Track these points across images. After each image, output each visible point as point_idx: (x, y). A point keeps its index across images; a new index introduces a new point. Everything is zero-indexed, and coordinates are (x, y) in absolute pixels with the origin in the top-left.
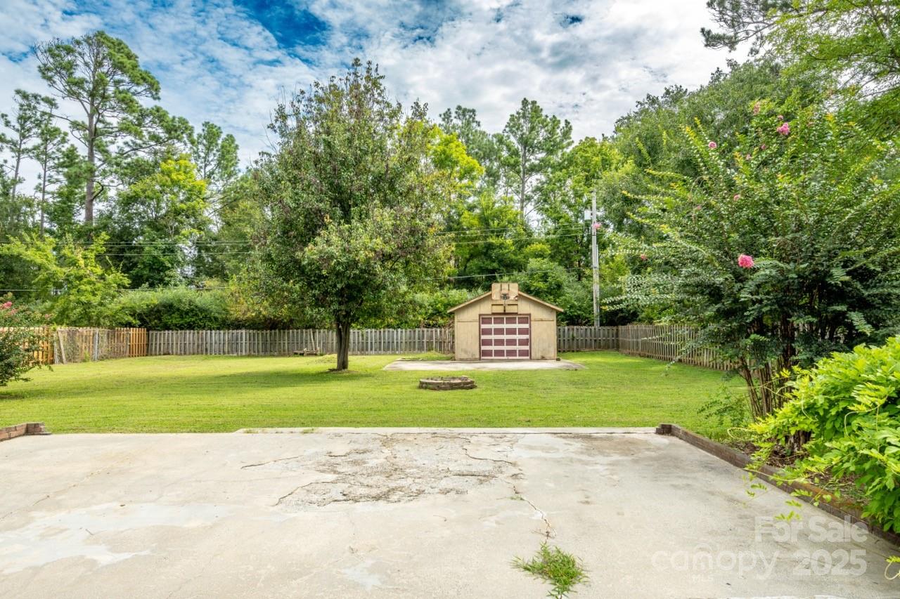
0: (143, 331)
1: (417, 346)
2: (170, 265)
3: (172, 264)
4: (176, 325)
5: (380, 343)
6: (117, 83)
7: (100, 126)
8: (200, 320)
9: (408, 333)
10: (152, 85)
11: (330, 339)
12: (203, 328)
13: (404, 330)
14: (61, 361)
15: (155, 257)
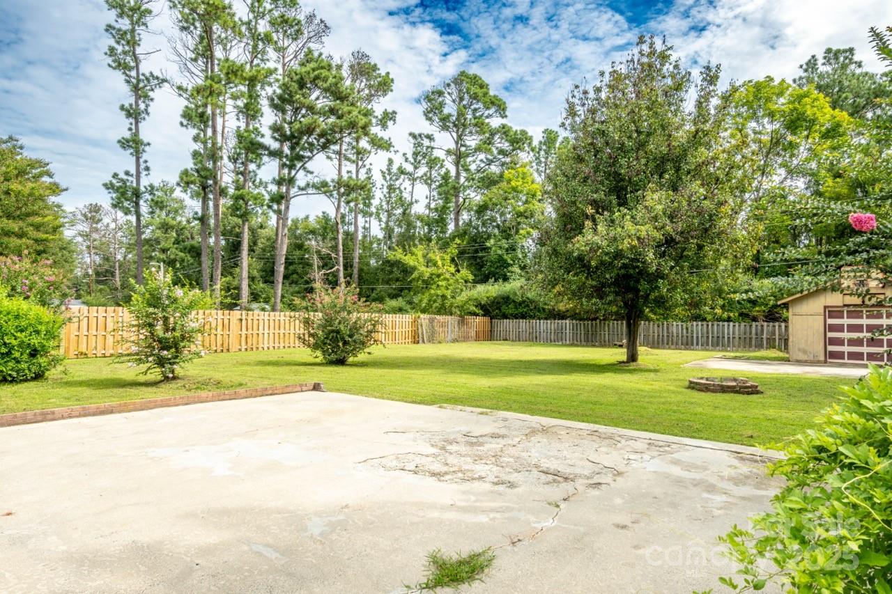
0: (487, 319)
1: (753, 343)
2: (511, 262)
3: (514, 261)
4: (511, 315)
5: (708, 337)
6: (475, 110)
7: (463, 149)
8: (531, 310)
9: (742, 327)
10: (499, 106)
11: (651, 331)
12: (534, 318)
13: (737, 324)
14: (423, 342)
15: (500, 256)
